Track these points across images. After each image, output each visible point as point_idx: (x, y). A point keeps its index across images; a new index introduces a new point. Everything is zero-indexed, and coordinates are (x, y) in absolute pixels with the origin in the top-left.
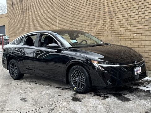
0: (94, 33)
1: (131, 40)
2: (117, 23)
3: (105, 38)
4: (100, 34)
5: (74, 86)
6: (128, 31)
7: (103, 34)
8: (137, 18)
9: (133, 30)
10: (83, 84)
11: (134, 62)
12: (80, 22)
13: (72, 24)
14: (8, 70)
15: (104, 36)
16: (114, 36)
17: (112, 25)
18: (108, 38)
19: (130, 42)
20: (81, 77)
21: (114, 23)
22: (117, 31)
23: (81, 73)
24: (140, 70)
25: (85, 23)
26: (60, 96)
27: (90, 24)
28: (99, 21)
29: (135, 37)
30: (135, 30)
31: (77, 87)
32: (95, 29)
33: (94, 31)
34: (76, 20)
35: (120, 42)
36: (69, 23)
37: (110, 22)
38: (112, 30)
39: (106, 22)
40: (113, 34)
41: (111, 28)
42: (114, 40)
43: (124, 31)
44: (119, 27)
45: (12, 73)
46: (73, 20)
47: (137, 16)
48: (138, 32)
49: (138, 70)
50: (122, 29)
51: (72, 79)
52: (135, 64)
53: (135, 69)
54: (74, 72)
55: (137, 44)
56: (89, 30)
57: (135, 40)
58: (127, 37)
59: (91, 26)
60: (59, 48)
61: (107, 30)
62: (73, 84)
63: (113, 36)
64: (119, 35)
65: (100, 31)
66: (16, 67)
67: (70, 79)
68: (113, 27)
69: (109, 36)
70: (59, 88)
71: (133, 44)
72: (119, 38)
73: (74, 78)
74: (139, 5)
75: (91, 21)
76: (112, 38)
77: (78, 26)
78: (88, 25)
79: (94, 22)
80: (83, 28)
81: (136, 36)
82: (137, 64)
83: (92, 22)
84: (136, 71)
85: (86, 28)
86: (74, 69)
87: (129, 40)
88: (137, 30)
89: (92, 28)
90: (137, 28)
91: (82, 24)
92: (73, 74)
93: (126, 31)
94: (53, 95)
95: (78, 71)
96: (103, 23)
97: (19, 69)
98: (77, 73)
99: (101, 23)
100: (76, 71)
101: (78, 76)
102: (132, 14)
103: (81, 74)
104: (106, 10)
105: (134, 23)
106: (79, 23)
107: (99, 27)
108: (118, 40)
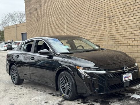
0: (97, 38)
1: (131, 44)
2: (117, 28)
3: (106, 43)
4: (102, 39)
5: (62, 92)
6: (127, 35)
7: (105, 39)
8: (135, 22)
9: (132, 35)
10: (70, 90)
11: (123, 68)
12: (85, 28)
13: (77, 29)
14: (10, 75)
15: (106, 41)
16: (115, 41)
17: (113, 30)
18: (109, 43)
19: (129, 47)
20: (69, 83)
21: (114, 28)
22: (117, 36)
23: (68, 79)
24: (130, 77)
25: (89, 29)
26: (47, 102)
27: (93, 30)
28: (100, 26)
29: (134, 42)
30: (133, 35)
31: (65, 94)
32: (98, 34)
33: (97, 36)
34: (81, 25)
35: (121, 47)
36: (75, 28)
37: (111, 26)
38: (113, 34)
39: (107, 27)
40: (113, 39)
41: (111, 32)
42: (115, 45)
43: (124, 35)
44: (119, 31)
45: (13, 78)
46: (79, 26)
47: (135, 20)
48: (136, 37)
49: (128, 77)
50: (121, 33)
51: (61, 85)
52: (124, 71)
53: (124, 76)
54: (62, 78)
55: (136, 49)
56: (92, 35)
57: (133, 44)
58: (126, 42)
59: (93, 31)
60: (50, 54)
61: (108, 35)
62: (62, 90)
63: (113, 41)
64: (119, 40)
65: (102, 36)
66: (16, 72)
67: (59, 85)
68: (113, 32)
69: (110, 41)
70: (50, 94)
71: (132, 49)
72: (119, 43)
73: (62, 85)
74: (136, 9)
75: (93, 26)
76: (113, 43)
77: (83, 31)
78: (91, 30)
79: (97, 27)
80: (88, 34)
81: (135, 40)
82: (126, 71)
83: (94, 28)
84: (125, 78)
85: (90, 33)
86: (62, 75)
87: (129, 44)
88: (136, 34)
89: (95, 33)
90: (135, 32)
91: (86, 29)
92: (61, 80)
93: (126, 35)
94: (41, 102)
95: (65, 77)
96: (104, 28)
97: (18, 74)
98: (65, 79)
99: (102, 28)
100: (63, 77)
101: (65, 82)
102: (130, 18)
103: (68, 81)
104: (106, 15)
105: (132, 27)
106: (83, 28)
107: (101, 32)
108: (118, 45)
